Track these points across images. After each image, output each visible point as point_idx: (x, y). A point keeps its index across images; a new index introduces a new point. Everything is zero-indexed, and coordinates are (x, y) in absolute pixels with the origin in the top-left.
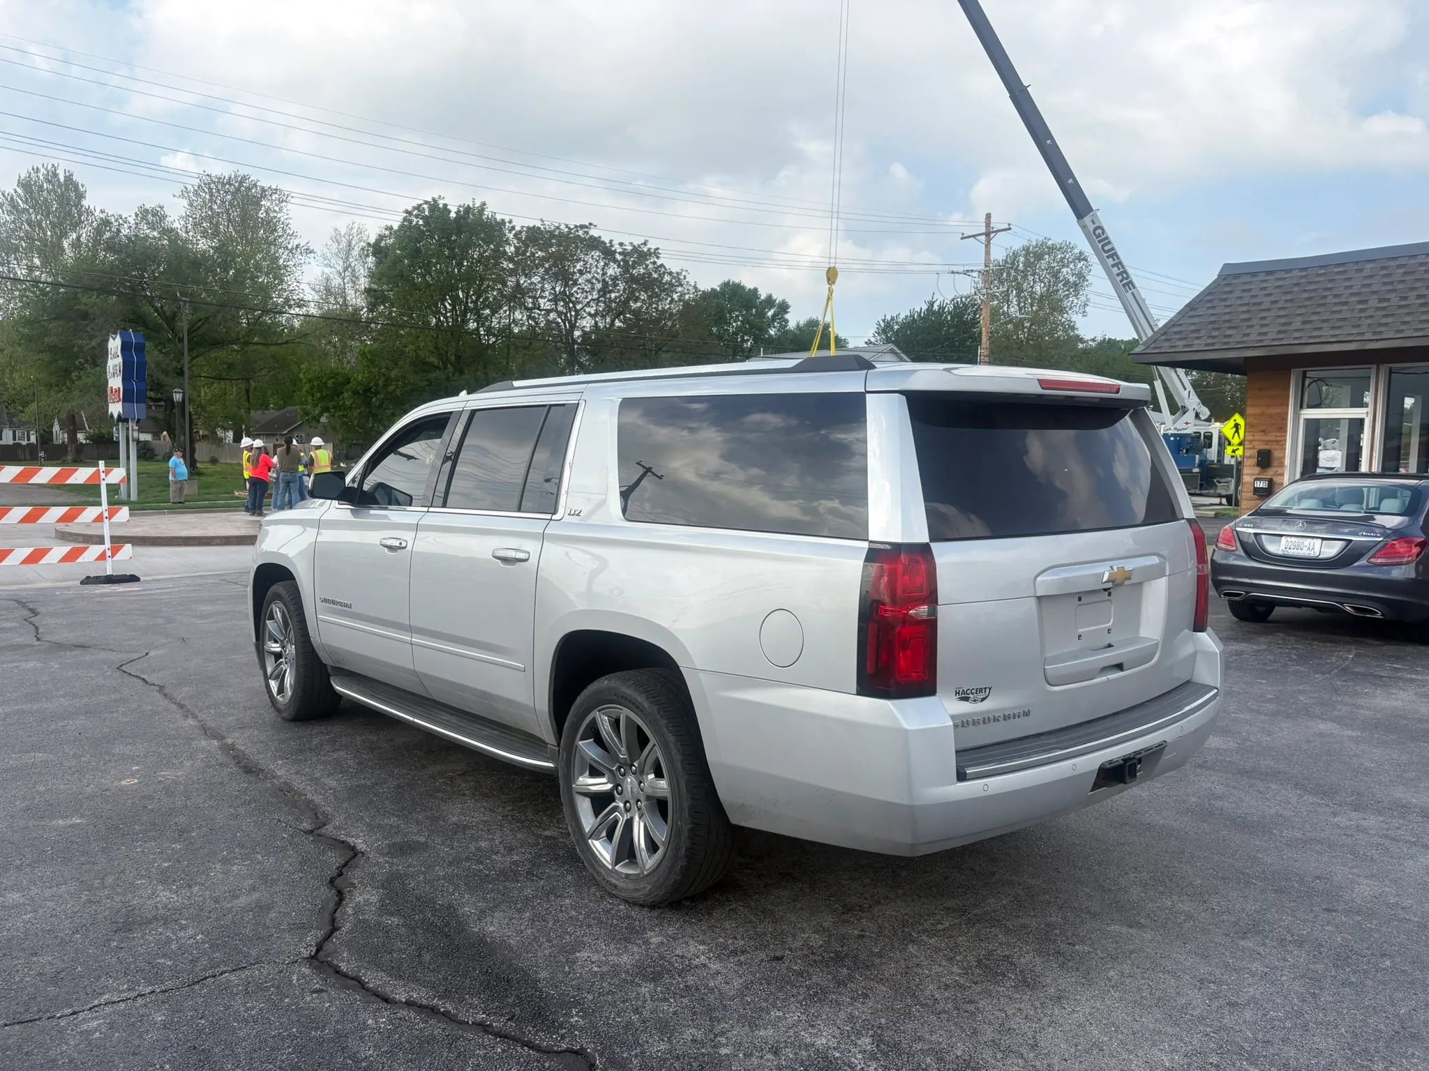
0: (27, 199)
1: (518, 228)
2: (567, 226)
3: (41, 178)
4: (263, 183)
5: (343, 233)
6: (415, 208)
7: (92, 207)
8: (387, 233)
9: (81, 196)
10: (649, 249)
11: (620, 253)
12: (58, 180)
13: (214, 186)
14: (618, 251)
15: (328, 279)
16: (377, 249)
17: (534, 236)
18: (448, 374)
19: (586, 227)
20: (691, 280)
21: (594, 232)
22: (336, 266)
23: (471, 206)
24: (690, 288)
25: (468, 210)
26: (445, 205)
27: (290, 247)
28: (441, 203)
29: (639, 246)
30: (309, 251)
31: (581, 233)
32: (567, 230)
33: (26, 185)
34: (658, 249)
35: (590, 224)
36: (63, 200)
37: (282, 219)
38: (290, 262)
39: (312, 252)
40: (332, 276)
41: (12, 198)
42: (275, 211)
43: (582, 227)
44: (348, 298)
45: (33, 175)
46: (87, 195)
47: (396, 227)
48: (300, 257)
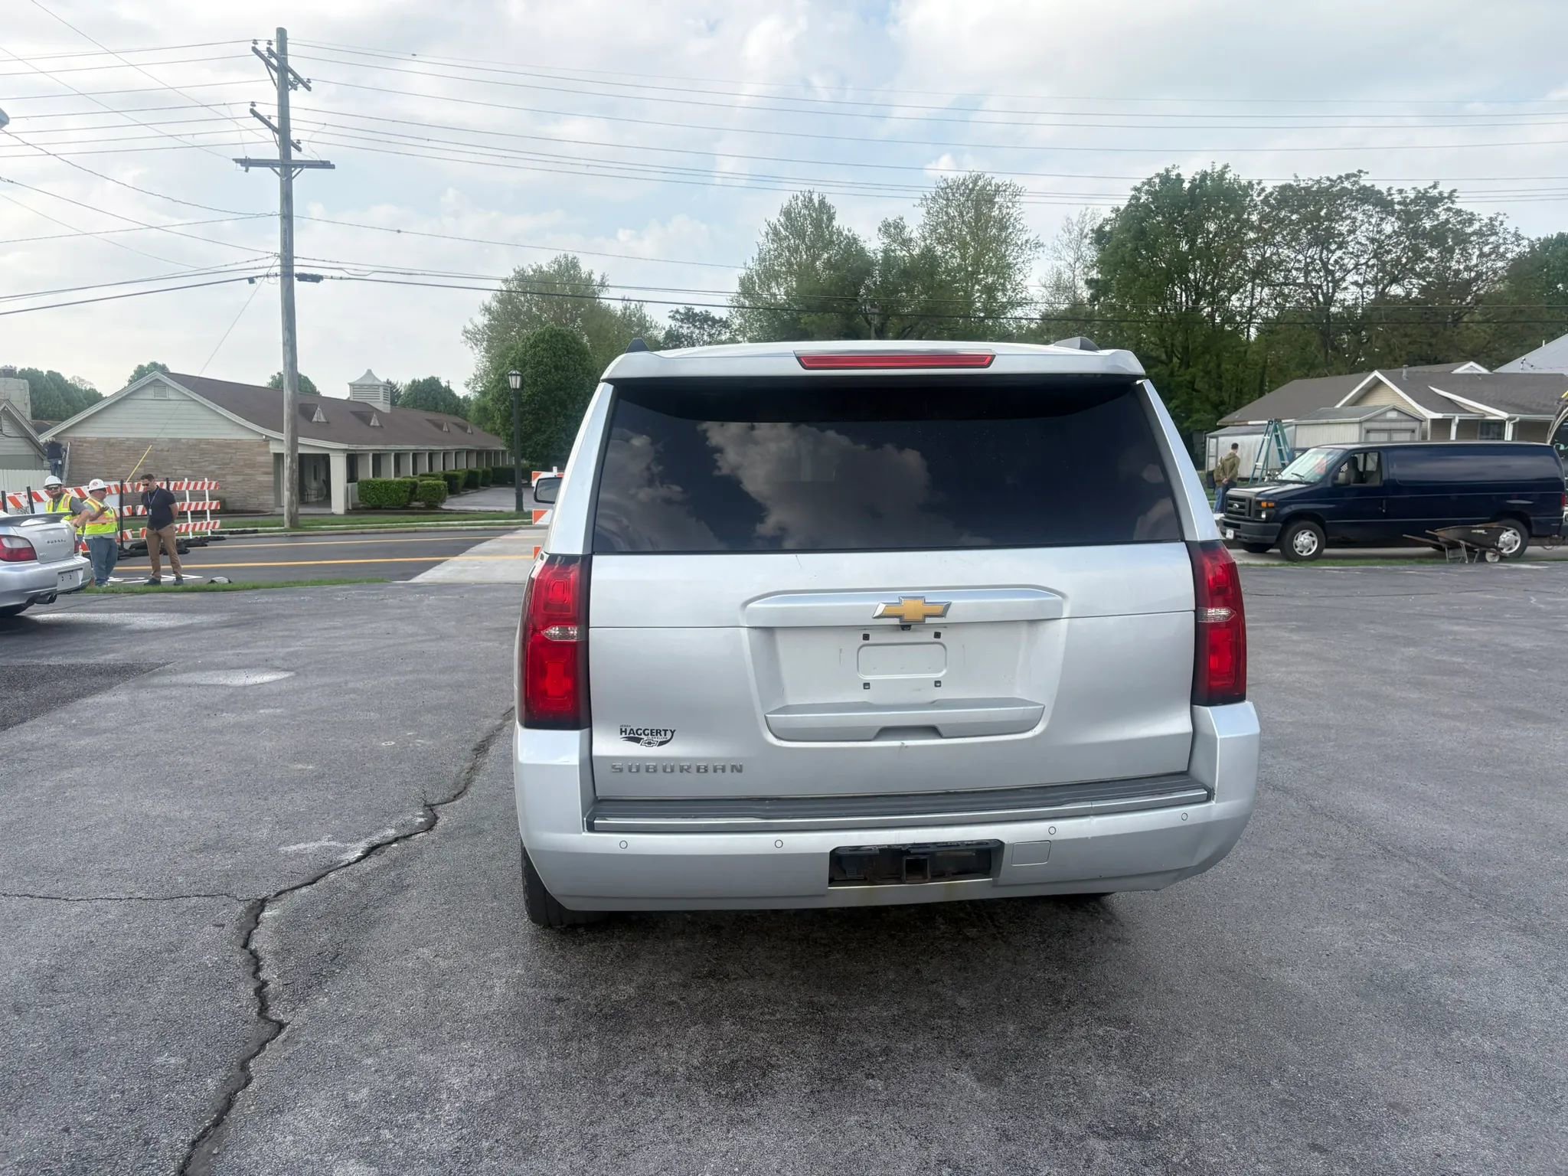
0: (787, 226)
1: (1269, 190)
2: (1328, 179)
3: (800, 204)
4: (998, 180)
5: (1075, 221)
6: (1144, 184)
7: (841, 228)
8: (1114, 215)
9: (831, 218)
10: (1441, 193)
11: (1399, 203)
12: (814, 205)
13: (947, 192)
14: (1396, 200)
15: (1059, 274)
16: (1100, 236)
17: (1289, 196)
18: (1172, 370)
19: (1354, 175)
20: (1510, 226)
21: (1365, 181)
22: (1067, 258)
23: (1209, 171)
24: (1508, 236)
25: (1204, 176)
26: (1179, 175)
27: (1019, 243)
28: (1173, 174)
29: (1426, 191)
30: (1038, 245)
31: (1347, 184)
32: (1328, 183)
33: (787, 213)
34: (1455, 191)
35: (1360, 171)
36: (817, 224)
37: (1014, 215)
38: (1019, 260)
39: (1042, 245)
40: (1062, 268)
41: (775, 227)
42: (1008, 207)
43: (1348, 177)
44: (1079, 292)
45: (793, 203)
46: (837, 216)
47: (1122, 208)
48: (1029, 253)
